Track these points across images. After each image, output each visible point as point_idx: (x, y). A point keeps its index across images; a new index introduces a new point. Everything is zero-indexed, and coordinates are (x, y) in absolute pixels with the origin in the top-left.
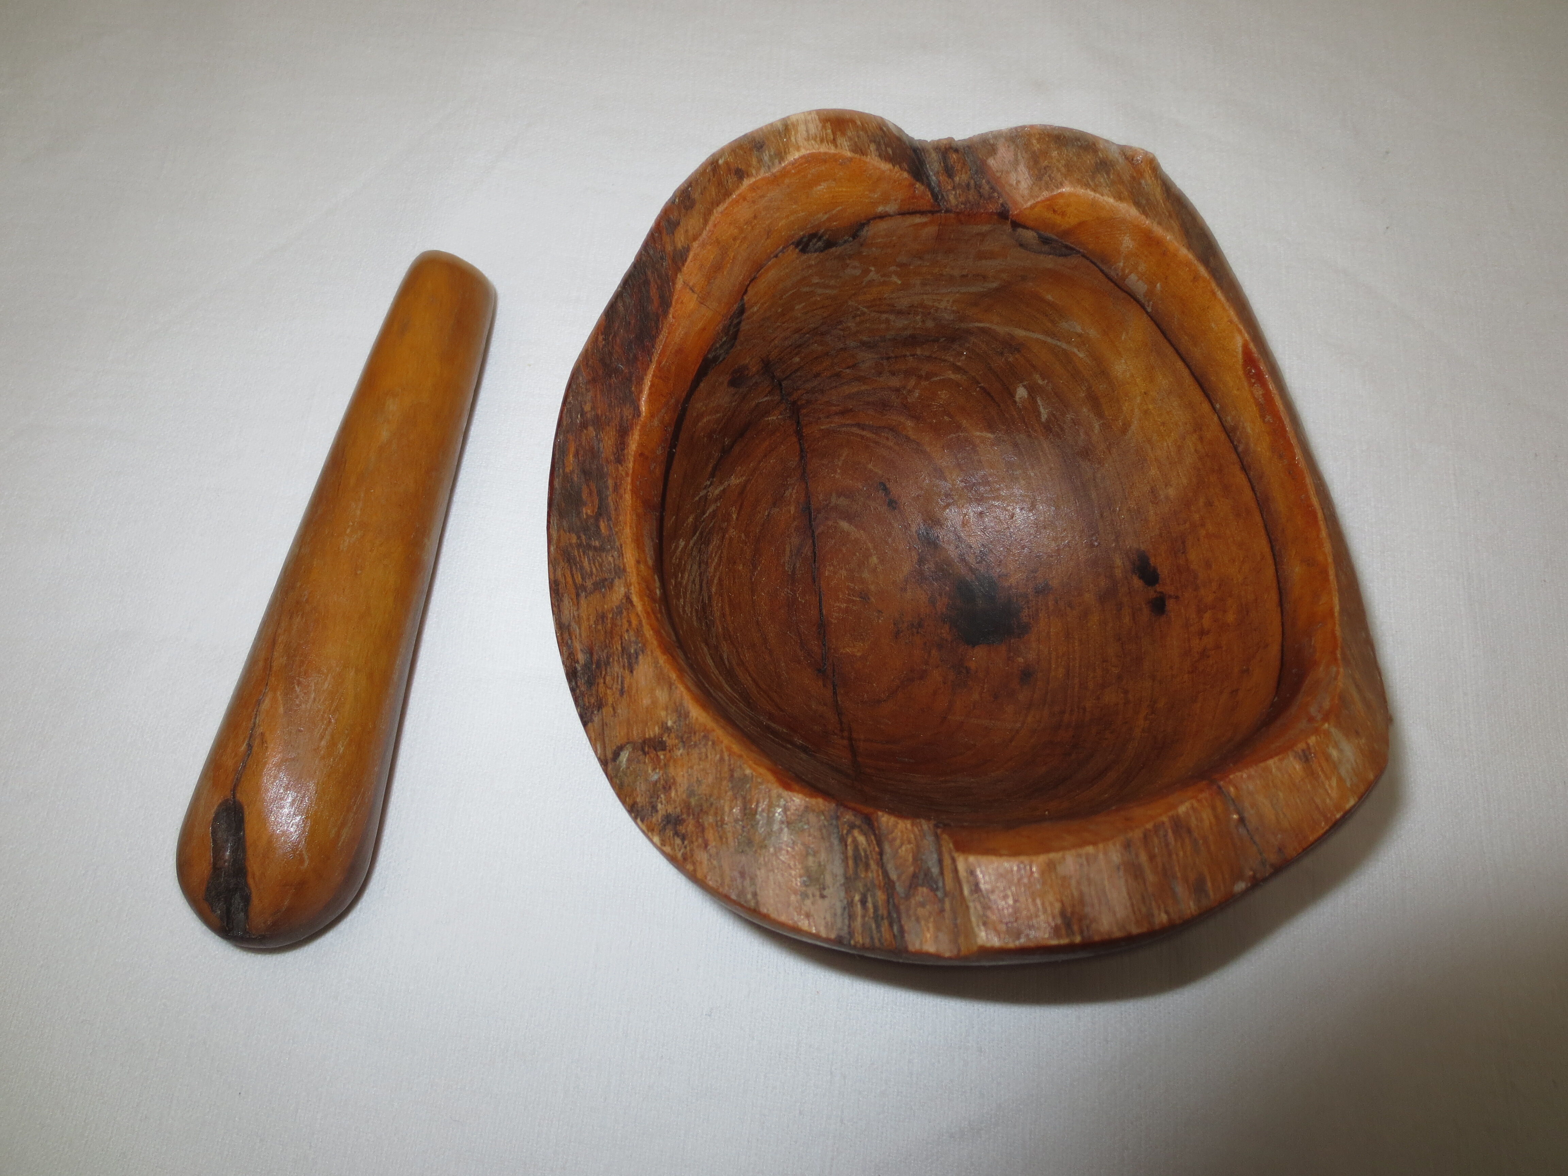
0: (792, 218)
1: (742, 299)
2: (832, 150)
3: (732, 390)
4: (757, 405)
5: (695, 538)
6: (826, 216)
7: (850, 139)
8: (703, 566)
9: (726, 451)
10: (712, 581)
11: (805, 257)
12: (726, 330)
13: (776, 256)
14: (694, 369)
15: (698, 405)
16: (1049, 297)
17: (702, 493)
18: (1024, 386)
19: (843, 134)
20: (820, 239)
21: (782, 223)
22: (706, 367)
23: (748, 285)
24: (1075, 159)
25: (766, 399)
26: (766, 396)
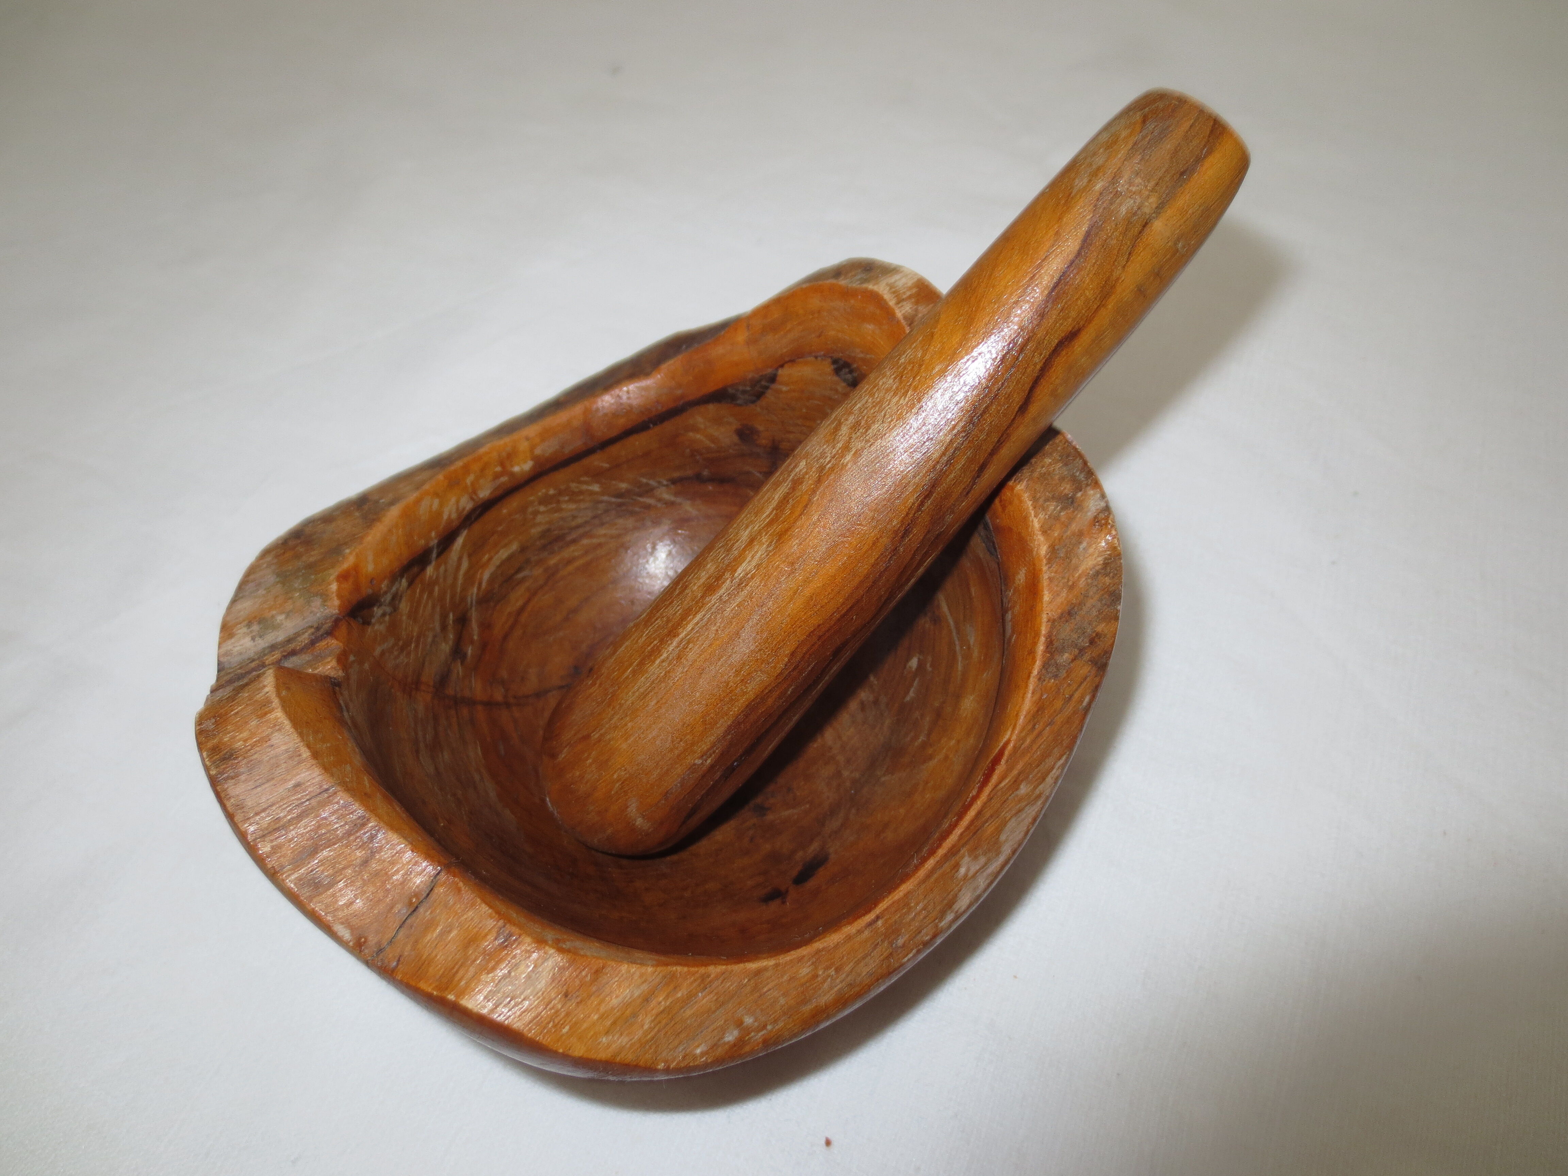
0: (840, 335)
1: (777, 369)
2: (892, 303)
3: (736, 439)
4: (748, 473)
5: (613, 500)
6: (861, 355)
7: (916, 310)
8: (597, 521)
9: (698, 478)
10: (591, 537)
11: (835, 378)
12: (754, 383)
13: (816, 357)
14: (711, 387)
15: (700, 418)
16: (973, 590)
17: (652, 483)
18: (919, 659)
19: (917, 303)
20: (851, 372)
21: (832, 333)
22: (720, 396)
23: (787, 362)
24: (1057, 477)
25: (758, 475)
26: (760, 473)
